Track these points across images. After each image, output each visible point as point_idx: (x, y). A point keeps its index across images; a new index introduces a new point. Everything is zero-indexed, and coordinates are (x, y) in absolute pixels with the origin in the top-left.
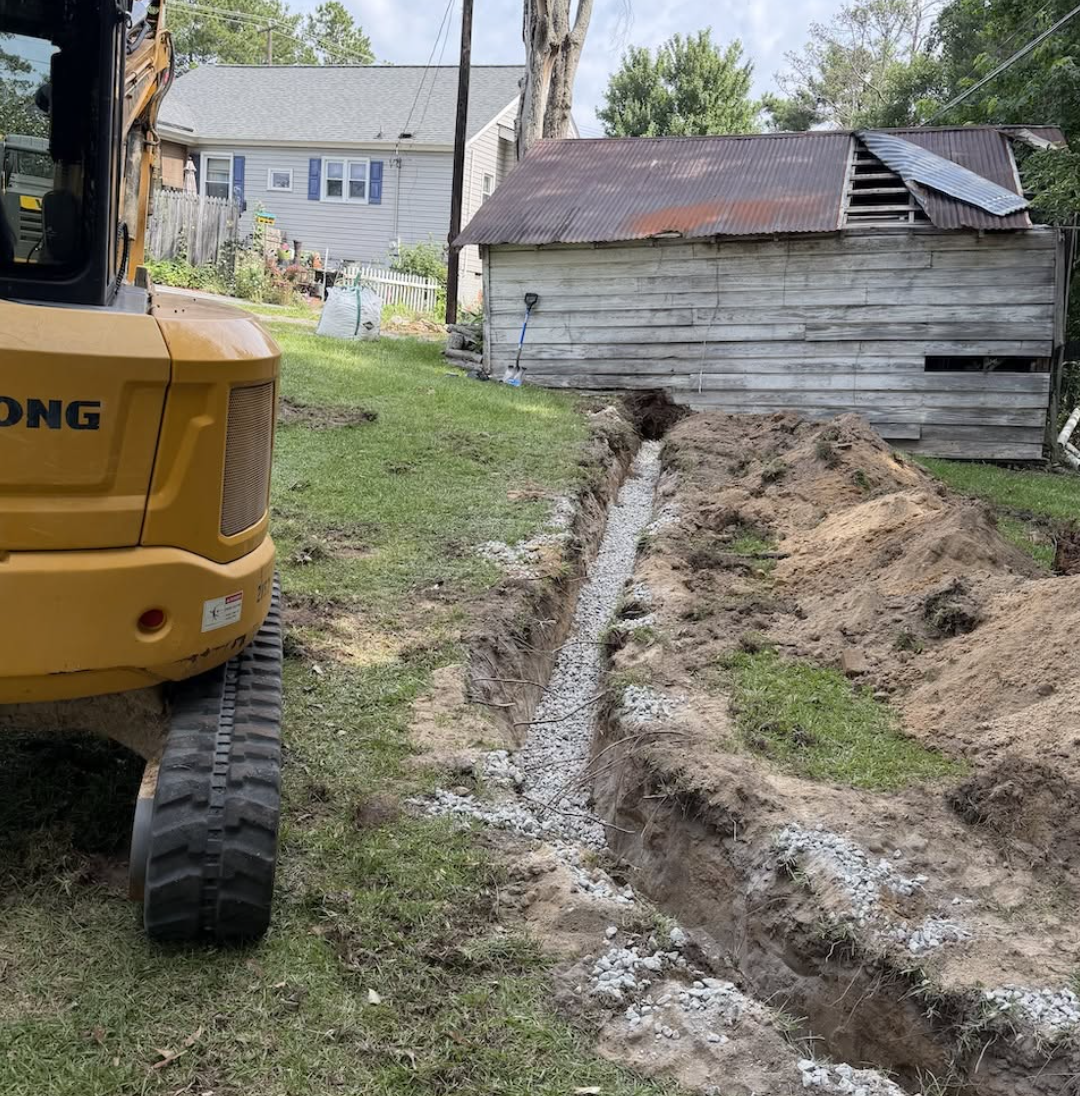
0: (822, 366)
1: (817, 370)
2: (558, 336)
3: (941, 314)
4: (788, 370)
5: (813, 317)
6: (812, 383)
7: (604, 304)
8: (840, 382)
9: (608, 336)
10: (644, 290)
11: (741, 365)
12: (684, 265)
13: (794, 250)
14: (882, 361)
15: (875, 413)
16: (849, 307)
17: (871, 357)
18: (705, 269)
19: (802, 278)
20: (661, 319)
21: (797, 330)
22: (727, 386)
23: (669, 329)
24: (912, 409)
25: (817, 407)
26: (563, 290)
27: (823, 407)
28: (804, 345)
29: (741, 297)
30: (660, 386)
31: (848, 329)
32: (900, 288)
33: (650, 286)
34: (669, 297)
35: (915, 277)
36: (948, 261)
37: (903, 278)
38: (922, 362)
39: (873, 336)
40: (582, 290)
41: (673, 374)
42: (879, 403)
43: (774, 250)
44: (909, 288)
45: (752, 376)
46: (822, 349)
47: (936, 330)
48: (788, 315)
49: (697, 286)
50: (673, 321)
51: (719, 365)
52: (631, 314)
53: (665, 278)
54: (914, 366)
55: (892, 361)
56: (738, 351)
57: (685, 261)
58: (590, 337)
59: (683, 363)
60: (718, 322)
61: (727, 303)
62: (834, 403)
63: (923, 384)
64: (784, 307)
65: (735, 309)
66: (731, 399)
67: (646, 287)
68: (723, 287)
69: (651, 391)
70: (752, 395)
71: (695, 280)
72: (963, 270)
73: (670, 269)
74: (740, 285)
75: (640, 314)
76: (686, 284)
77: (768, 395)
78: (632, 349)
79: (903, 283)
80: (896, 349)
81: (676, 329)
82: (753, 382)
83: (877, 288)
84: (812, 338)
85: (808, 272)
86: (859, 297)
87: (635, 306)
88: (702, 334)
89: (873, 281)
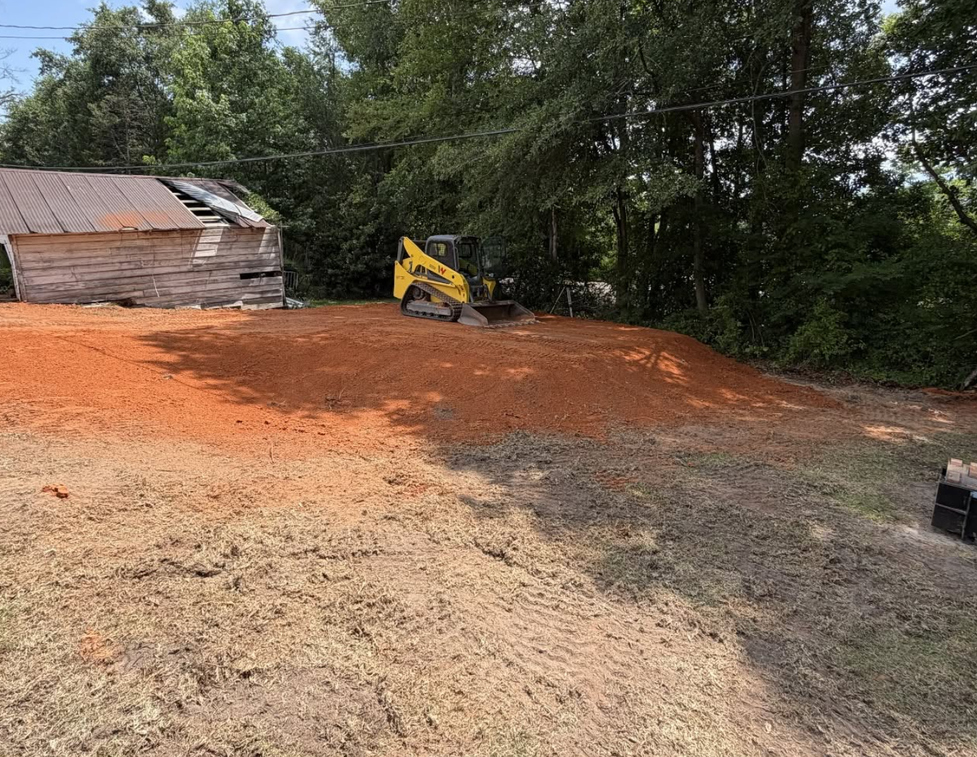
0: (202, 281)
1: (199, 283)
2: (67, 278)
3: (243, 258)
4: (188, 284)
5: (196, 262)
6: (198, 288)
7: (93, 261)
8: (210, 287)
9: (98, 276)
10: (114, 254)
11: (169, 284)
12: (133, 241)
13: (183, 236)
14: (225, 277)
16: (209, 257)
17: (219, 276)
18: (146, 243)
19: (189, 246)
21: (189, 267)
22: (162, 293)
23: (130, 271)
24: (239, 294)
25: (202, 298)
26: (68, 255)
27: (205, 297)
28: (193, 273)
29: (164, 255)
30: (130, 297)
31: (210, 266)
32: (227, 249)
33: (117, 252)
34: (128, 256)
35: (232, 245)
37: (228, 245)
38: (239, 276)
39: (220, 267)
40: (80, 255)
41: (135, 290)
42: (225, 294)
43: (176, 236)
44: (230, 249)
45: (173, 288)
46: (201, 275)
47: (242, 264)
48: (185, 261)
49: (141, 251)
50: (132, 267)
51: (157, 285)
53: (125, 248)
54: (236, 278)
55: (228, 277)
56: (165, 278)
58: (87, 277)
59: (139, 286)
60: (155, 266)
61: (159, 257)
63: (241, 284)
64: (183, 258)
65: (162, 260)
67: (115, 252)
68: (155, 250)
69: (124, 299)
70: (174, 296)
71: (140, 248)
72: (248, 241)
73: (127, 244)
74: (163, 250)
76: (136, 250)
77: (181, 295)
78: (112, 281)
79: (228, 247)
80: (229, 272)
81: (134, 271)
82: (174, 291)
83: (219, 250)
84: (196, 269)
85: (191, 244)
86: (213, 253)
87: (110, 261)
88: (149, 271)
89: (217, 246)
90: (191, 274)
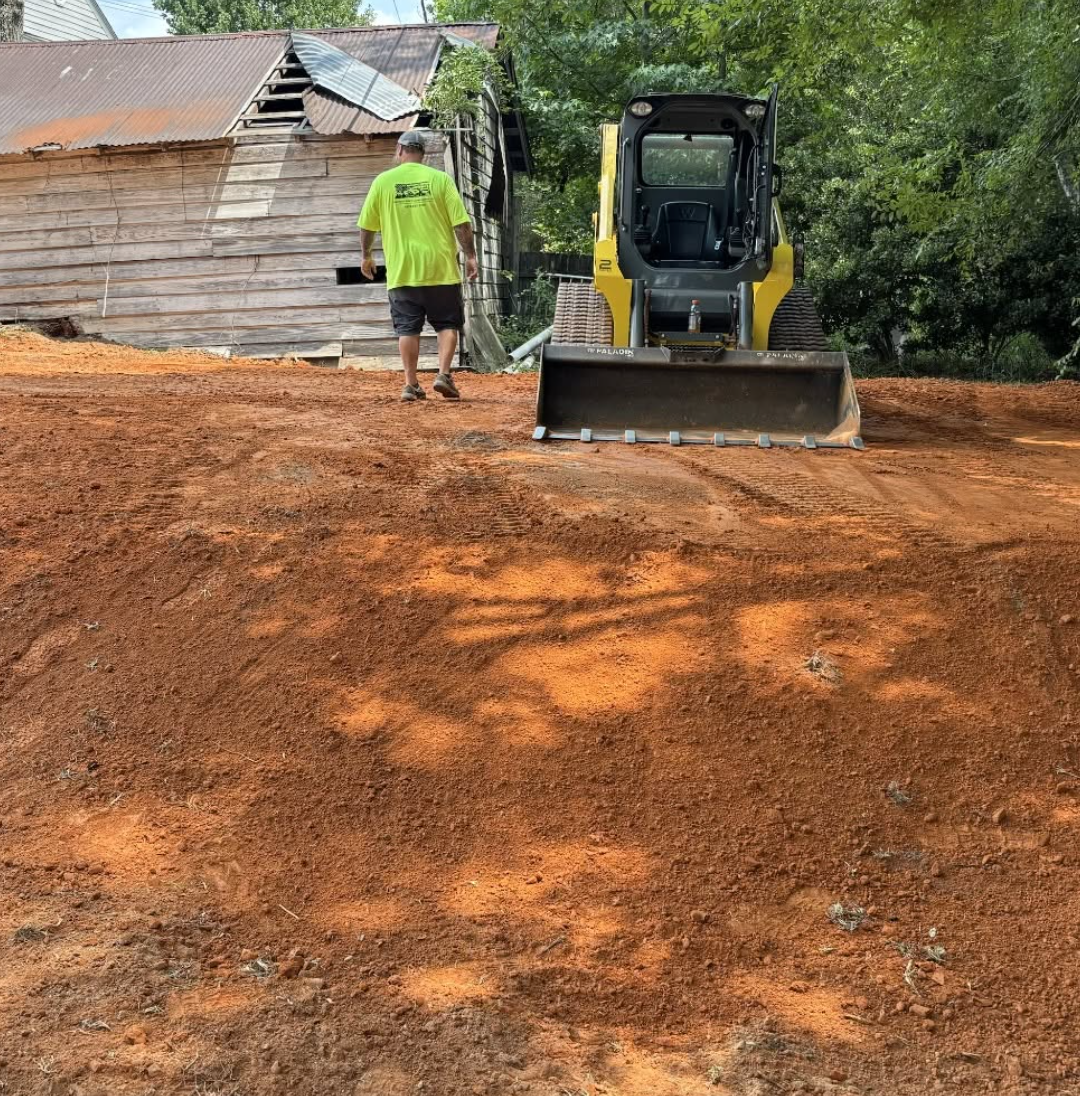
0: (236, 283)
1: (231, 288)
3: (345, 224)
4: (201, 290)
5: (219, 231)
6: (228, 302)
8: (257, 300)
10: (34, 209)
11: (151, 287)
12: (74, 179)
13: (188, 161)
14: (295, 276)
15: (295, 331)
16: (253, 219)
17: (277, 271)
18: (99, 183)
19: (201, 190)
20: (56, 239)
21: (204, 246)
22: (139, 310)
23: (68, 251)
24: (331, 324)
25: (237, 328)
27: (243, 327)
28: (214, 261)
29: (142, 212)
30: (67, 314)
31: (256, 243)
32: (301, 198)
33: (39, 204)
34: (63, 215)
35: (314, 186)
36: (341, 168)
37: (301, 187)
38: (333, 275)
39: (283, 248)
41: (78, 300)
42: (299, 321)
43: (168, 161)
44: (309, 198)
45: (165, 298)
46: (232, 265)
47: (342, 240)
48: (192, 230)
49: (91, 203)
50: (71, 241)
51: (128, 287)
52: (24, 236)
53: (56, 194)
54: (326, 279)
55: (305, 275)
56: (146, 271)
57: (76, 175)
59: (89, 288)
60: (121, 241)
61: (129, 218)
62: (252, 323)
63: (338, 299)
64: (187, 222)
65: (136, 226)
66: (144, 324)
67: (35, 205)
68: (120, 202)
69: (57, 320)
70: (167, 319)
71: (88, 194)
72: (359, 177)
73: (60, 185)
74: (137, 200)
75: (33, 235)
76: (79, 199)
77: (184, 317)
78: (30, 275)
79: (303, 192)
80: (308, 262)
81: (75, 251)
82: (167, 305)
83: (278, 199)
84: (221, 254)
85: (206, 184)
86: (261, 209)
87: (27, 226)
88: (104, 254)
89: (272, 191)
90: (210, 265)
